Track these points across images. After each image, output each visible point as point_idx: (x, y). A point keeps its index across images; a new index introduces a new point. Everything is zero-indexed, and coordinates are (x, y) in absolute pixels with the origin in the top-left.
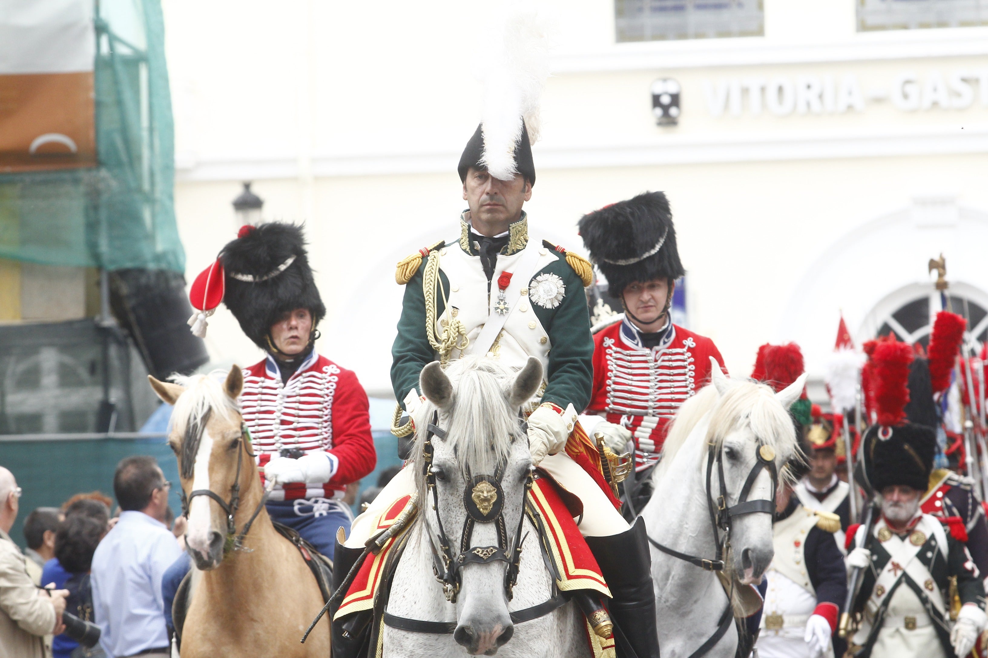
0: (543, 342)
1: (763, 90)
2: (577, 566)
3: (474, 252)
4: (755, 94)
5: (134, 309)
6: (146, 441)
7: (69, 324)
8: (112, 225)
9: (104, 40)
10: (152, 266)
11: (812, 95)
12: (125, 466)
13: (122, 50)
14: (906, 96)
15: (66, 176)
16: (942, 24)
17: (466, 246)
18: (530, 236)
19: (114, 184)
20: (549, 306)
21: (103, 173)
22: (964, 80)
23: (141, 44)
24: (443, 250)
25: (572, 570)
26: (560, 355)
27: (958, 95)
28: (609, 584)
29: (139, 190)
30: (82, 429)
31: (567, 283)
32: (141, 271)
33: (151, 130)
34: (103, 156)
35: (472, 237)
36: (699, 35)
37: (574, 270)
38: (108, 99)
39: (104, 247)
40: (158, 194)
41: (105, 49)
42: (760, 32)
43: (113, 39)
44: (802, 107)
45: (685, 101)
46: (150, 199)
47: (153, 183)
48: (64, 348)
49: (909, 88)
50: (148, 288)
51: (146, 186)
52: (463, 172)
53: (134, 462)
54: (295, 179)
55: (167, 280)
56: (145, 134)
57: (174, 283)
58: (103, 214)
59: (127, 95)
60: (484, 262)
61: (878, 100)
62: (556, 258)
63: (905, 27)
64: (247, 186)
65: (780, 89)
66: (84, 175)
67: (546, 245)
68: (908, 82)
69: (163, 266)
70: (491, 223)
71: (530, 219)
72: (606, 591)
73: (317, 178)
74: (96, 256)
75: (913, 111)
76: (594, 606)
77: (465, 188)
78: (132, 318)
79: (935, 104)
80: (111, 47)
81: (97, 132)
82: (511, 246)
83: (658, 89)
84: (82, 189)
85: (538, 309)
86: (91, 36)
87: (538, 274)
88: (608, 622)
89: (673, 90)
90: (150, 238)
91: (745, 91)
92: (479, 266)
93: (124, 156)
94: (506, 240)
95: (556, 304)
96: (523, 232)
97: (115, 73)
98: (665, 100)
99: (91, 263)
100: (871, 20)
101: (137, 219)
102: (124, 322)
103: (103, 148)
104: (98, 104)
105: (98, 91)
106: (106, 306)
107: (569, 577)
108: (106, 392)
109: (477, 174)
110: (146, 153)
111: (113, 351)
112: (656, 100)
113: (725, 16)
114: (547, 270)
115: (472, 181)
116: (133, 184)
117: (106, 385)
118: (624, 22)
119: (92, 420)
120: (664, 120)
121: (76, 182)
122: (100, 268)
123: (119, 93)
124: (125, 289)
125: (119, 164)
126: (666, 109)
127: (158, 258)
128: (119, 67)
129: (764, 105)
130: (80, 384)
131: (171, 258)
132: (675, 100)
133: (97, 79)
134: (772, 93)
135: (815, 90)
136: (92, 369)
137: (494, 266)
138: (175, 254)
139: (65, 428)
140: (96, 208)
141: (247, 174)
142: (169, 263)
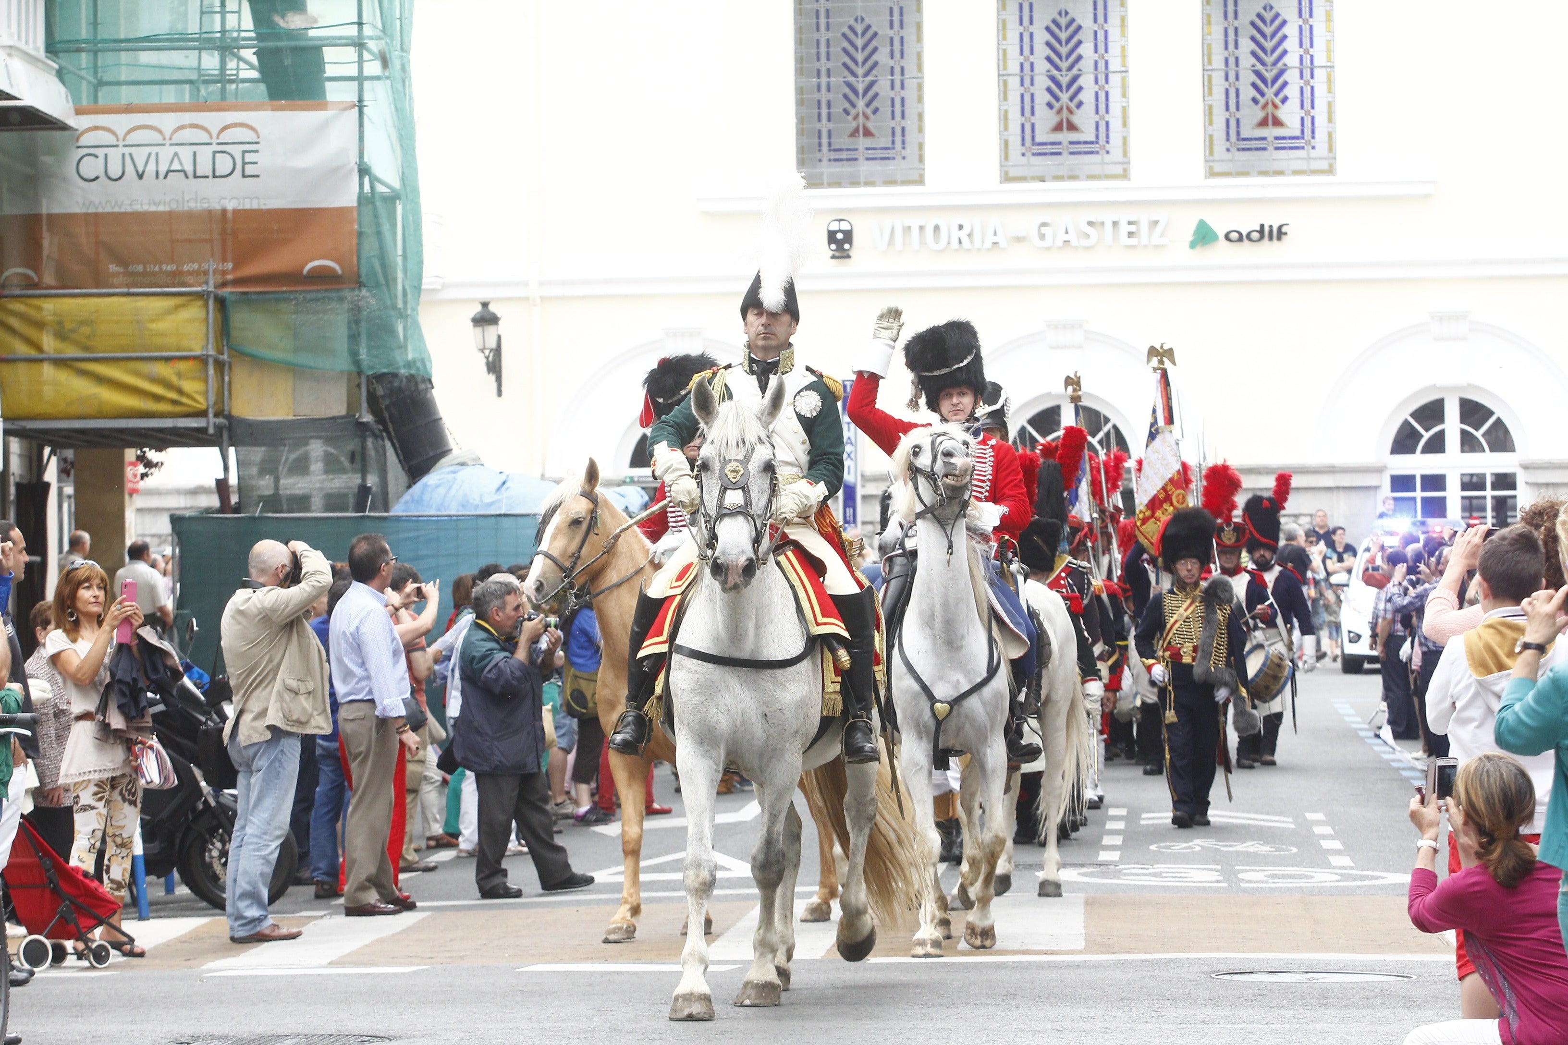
0: (803, 443)
1: (921, 228)
2: (823, 616)
3: (752, 372)
4: (915, 230)
5: (387, 407)
6: (398, 519)
7: (334, 419)
8: (370, 336)
9: (366, 180)
10: (403, 371)
11: (963, 234)
12: (359, 541)
13: (381, 189)
14: (1042, 237)
15: (334, 295)
17: (747, 368)
18: (796, 362)
19: (373, 302)
20: (809, 416)
21: (364, 292)
22: (1090, 224)
23: (397, 184)
24: (730, 370)
25: (820, 619)
26: (819, 455)
27: (1087, 236)
28: (848, 629)
29: (394, 307)
30: (345, 510)
31: (823, 398)
32: (395, 375)
33: (404, 256)
34: (363, 279)
35: (751, 361)
36: (868, 184)
37: (829, 389)
38: (369, 230)
39: (363, 355)
40: (409, 312)
41: (367, 188)
42: (920, 181)
43: (374, 180)
44: (955, 244)
45: (856, 237)
46: (403, 315)
47: (405, 303)
48: (328, 441)
49: (1044, 230)
50: (400, 389)
51: (400, 305)
52: (744, 312)
53: (366, 538)
54: (527, 299)
55: (416, 383)
56: (399, 260)
57: (422, 386)
58: (363, 326)
59: (386, 227)
60: (759, 381)
61: (1019, 239)
62: (815, 379)
64: (485, 305)
65: (937, 228)
66: (347, 294)
67: (808, 369)
68: (1044, 225)
69: (413, 372)
70: (766, 349)
71: (796, 348)
72: (846, 634)
73: (543, 298)
74: (357, 363)
75: (1048, 249)
76: (836, 645)
77: (746, 325)
78: (386, 415)
79: (1066, 243)
80: (372, 187)
81: (359, 257)
82: (781, 368)
83: (834, 227)
84: (346, 306)
85: (800, 417)
86: (356, 177)
87: (801, 391)
88: (848, 658)
89: (845, 226)
90: (403, 347)
91: (907, 229)
92: (756, 383)
93: (382, 280)
94: (776, 364)
95: (815, 414)
96: (790, 358)
97: (375, 209)
98: (840, 236)
99: (353, 368)
100: (1013, 172)
101: (392, 332)
102: (380, 419)
103: (363, 272)
104: (360, 234)
105: (360, 225)
106: (364, 405)
107: (818, 624)
108: (364, 479)
109: (755, 312)
110: (400, 275)
111: (370, 442)
112: (832, 237)
113: (891, 166)
114: (808, 388)
115: (751, 317)
116: (389, 303)
117: (364, 472)
118: (804, 170)
119: (351, 501)
120: (837, 254)
121: (341, 299)
122: (359, 373)
123: (378, 225)
124: (380, 391)
125: (378, 285)
126: (840, 245)
127: (409, 364)
128: (379, 204)
129: (923, 242)
130: (343, 471)
131: (419, 364)
132: (848, 236)
133: (359, 214)
134: (929, 231)
135: (966, 230)
136: (352, 458)
137: (767, 383)
138: (423, 361)
139: (328, 508)
140: (357, 322)
141: (485, 295)
142: (418, 369)
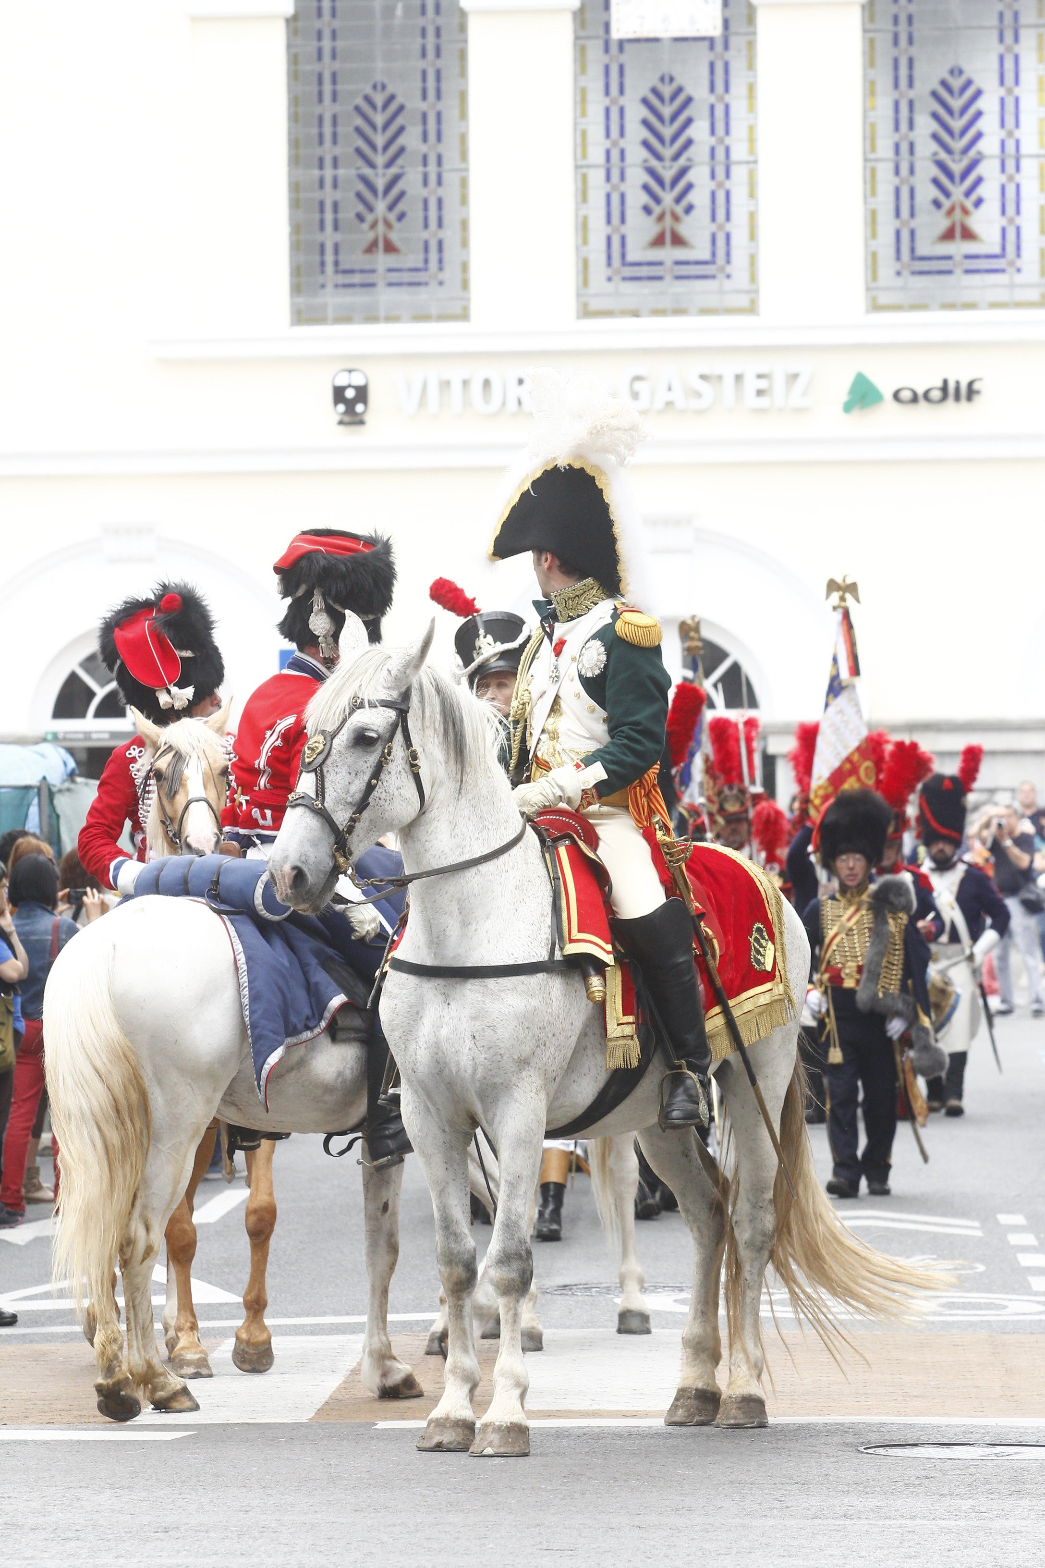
0: (591, 710)
1: (466, 383)
4: (456, 386)
11: (524, 392)
14: (635, 395)
16: (679, 311)
20: (589, 674)
22: (703, 377)
27: (698, 395)
31: (609, 649)
36: (391, 319)
37: (618, 635)
42: (464, 316)
44: (512, 405)
45: (373, 395)
49: (638, 386)
63: (636, 314)
65: (487, 383)
68: (638, 378)
79: (669, 404)
83: (342, 380)
85: (581, 677)
87: (588, 640)
89: (357, 380)
91: (445, 385)
95: (597, 672)
98: (350, 393)
100: (595, 305)
112: (339, 394)
113: (423, 295)
114: (595, 635)
118: (300, 300)
120: (347, 419)
126: (351, 405)
129: (467, 402)
132: (362, 393)
134: (476, 387)
135: (529, 386)
